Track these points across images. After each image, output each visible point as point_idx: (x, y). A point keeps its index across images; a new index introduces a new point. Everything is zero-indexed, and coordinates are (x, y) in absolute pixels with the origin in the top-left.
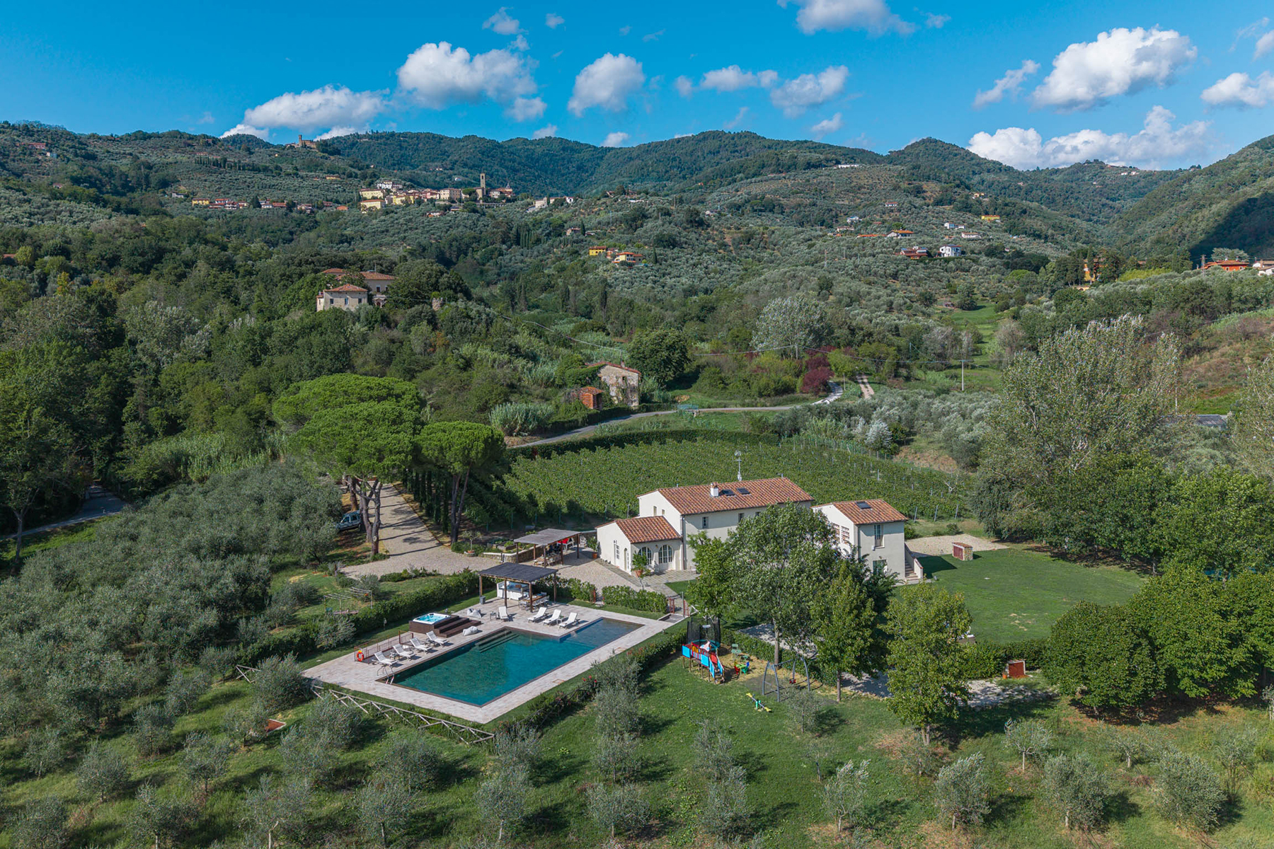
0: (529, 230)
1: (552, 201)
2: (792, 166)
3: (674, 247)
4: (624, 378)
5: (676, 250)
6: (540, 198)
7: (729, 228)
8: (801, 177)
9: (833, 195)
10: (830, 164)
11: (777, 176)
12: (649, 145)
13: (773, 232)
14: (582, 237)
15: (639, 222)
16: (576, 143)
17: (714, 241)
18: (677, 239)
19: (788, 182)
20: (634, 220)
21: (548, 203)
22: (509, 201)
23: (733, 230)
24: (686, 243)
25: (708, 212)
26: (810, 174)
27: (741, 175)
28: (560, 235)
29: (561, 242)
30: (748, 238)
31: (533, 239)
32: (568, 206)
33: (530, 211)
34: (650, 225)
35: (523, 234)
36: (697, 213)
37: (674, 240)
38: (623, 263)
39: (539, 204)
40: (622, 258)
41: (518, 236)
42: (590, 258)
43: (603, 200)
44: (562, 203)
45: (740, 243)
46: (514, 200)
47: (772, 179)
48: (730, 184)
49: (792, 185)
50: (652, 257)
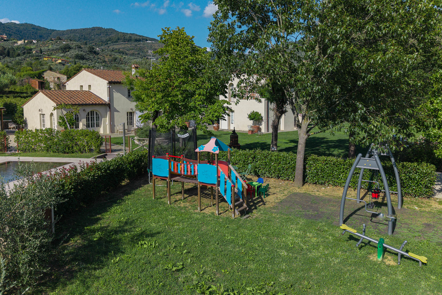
0: (14, 51)
1: (26, 41)
2: (130, 40)
3: (83, 60)
4: (58, 78)
5: (84, 61)
6: (20, 40)
7: (107, 55)
8: (134, 44)
9: (146, 51)
10: (143, 41)
11: (124, 43)
12: (71, 30)
13: (125, 58)
14: (40, 54)
15: (67, 50)
16: (39, 26)
17: (100, 59)
18: (85, 57)
19: (128, 45)
20: (65, 49)
21: (24, 42)
22: (5, 40)
23: (108, 56)
24: (89, 58)
25: (98, 49)
26: (136, 43)
27: (110, 42)
28: (30, 53)
29: (30, 56)
30: (115, 59)
31: (16, 54)
32: (34, 44)
33: (16, 45)
34: (72, 51)
35: (11, 52)
36: (93, 48)
37: (83, 57)
38: (60, 63)
39: (20, 42)
40: (60, 61)
41: (8, 52)
42: (44, 60)
43: (51, 42)
44: (31, 42)
45: (111, 61)
46: (7, 40)
47: (122, 44)
48: (105, 45)
49: (130, 47)
50: (74, 62)
